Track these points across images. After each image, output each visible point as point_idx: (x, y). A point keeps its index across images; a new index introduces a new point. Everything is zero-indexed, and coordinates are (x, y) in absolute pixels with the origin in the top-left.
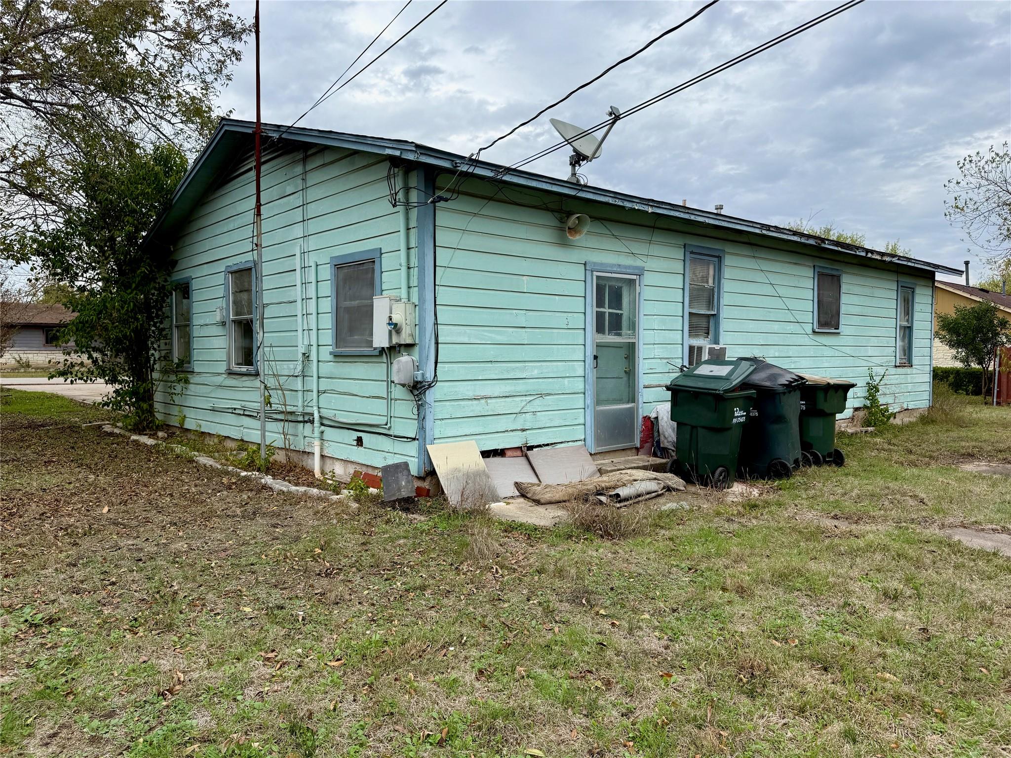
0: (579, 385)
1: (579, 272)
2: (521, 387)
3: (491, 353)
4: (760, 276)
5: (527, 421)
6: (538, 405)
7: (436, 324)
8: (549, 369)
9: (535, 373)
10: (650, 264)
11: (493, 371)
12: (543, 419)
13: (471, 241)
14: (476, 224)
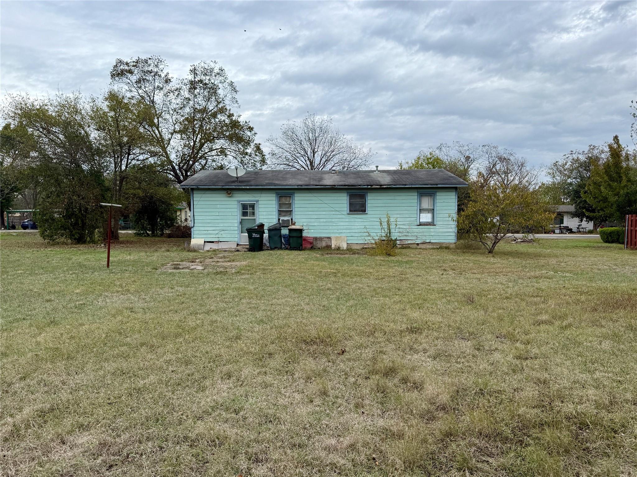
0: (236, 228)
1: (236, 203)
2: (218, 228)
3: (209, 221)
4: (316, 198)
5: (220, 236)
6: (222, 232)
7: (194, 215)
8: (225, 225)
9: (222, 225)
10: (261, 199)
11: (210, 225)
12: (224, 236)
13: (202, 199)
14: (204, 195)
